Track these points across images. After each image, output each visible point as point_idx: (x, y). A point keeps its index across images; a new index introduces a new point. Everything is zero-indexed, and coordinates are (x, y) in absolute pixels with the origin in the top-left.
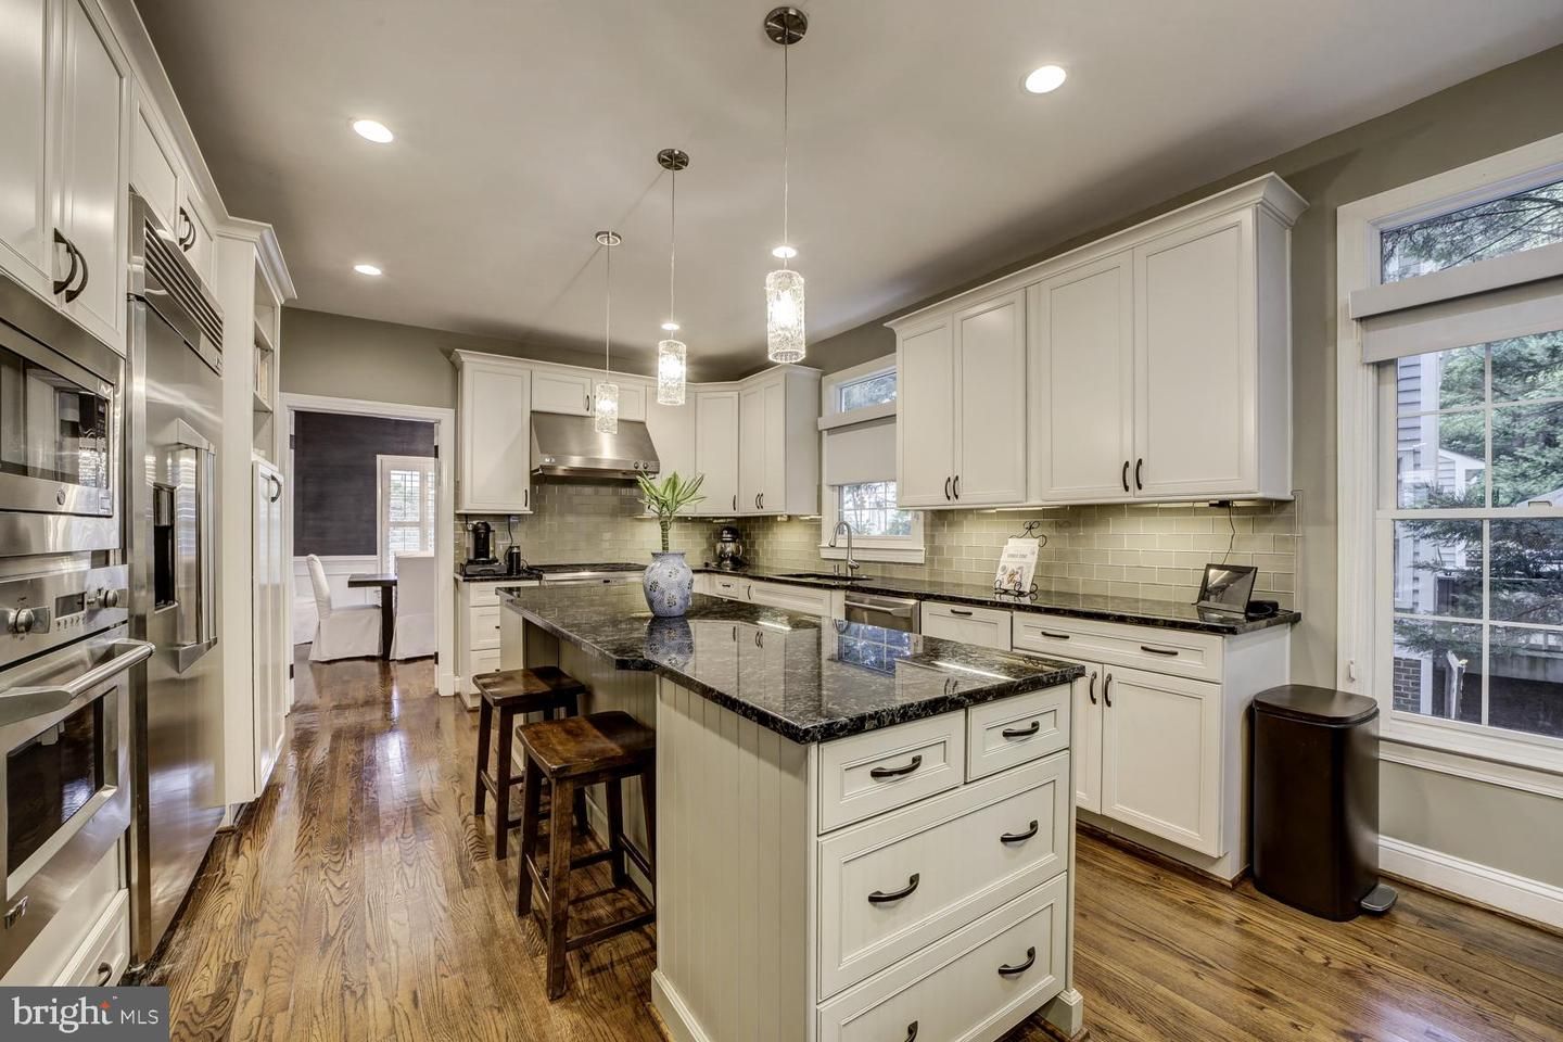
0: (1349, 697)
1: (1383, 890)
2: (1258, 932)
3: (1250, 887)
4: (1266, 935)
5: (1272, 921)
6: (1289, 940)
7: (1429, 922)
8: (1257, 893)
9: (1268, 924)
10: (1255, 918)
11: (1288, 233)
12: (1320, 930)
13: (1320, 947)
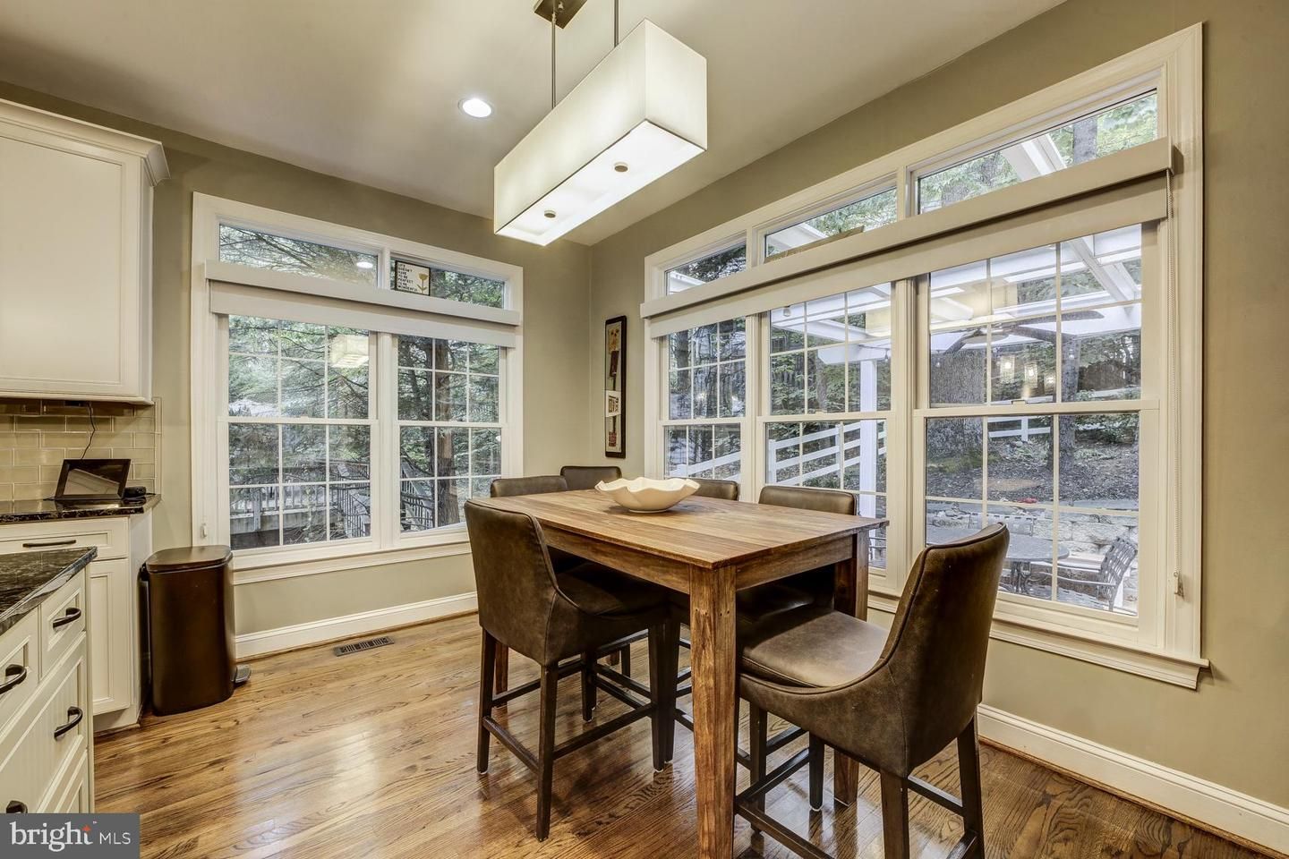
0: (202, 549)
1: (242, 670)
2: (184, 737)
3: (152, 718)
4: (189, 735)
5: (186, 726)
6: (206, 728)
7: (270, 672)
8: (161, 719)
9: (186, 729)
10: (174, 732)
11: (151, 189)
12: (220, 710)
13: (227, 719)
